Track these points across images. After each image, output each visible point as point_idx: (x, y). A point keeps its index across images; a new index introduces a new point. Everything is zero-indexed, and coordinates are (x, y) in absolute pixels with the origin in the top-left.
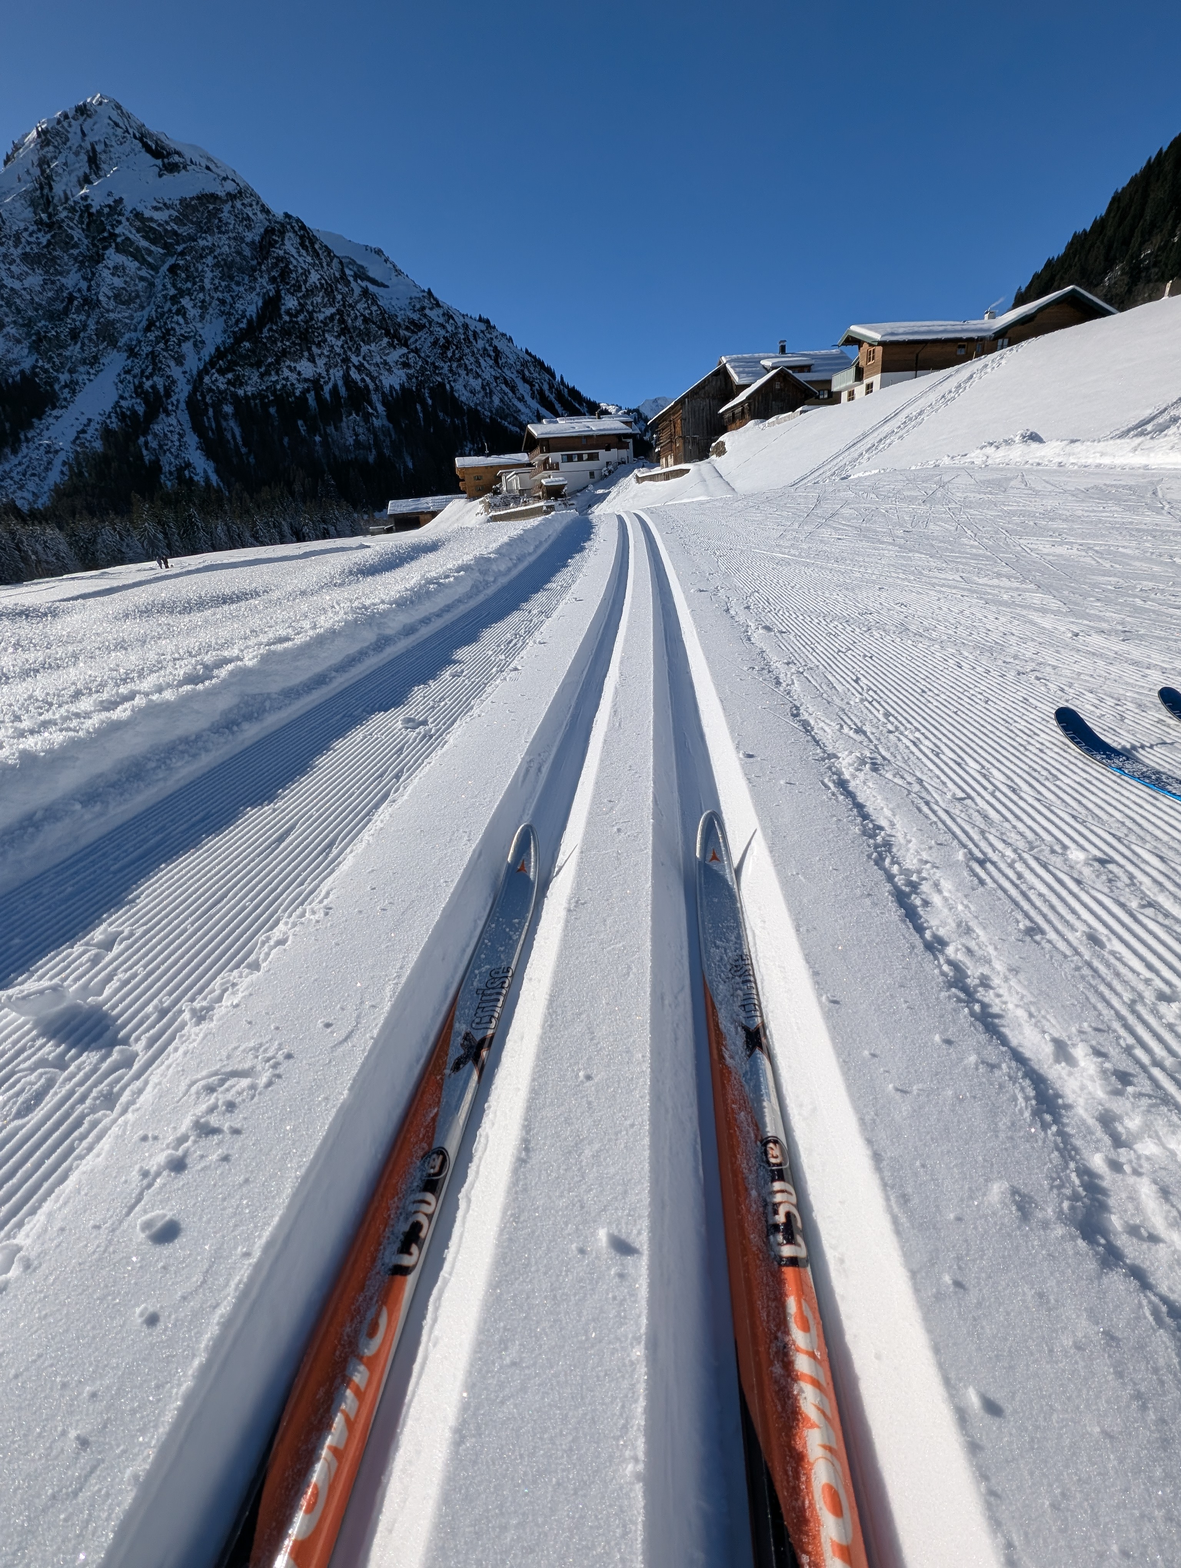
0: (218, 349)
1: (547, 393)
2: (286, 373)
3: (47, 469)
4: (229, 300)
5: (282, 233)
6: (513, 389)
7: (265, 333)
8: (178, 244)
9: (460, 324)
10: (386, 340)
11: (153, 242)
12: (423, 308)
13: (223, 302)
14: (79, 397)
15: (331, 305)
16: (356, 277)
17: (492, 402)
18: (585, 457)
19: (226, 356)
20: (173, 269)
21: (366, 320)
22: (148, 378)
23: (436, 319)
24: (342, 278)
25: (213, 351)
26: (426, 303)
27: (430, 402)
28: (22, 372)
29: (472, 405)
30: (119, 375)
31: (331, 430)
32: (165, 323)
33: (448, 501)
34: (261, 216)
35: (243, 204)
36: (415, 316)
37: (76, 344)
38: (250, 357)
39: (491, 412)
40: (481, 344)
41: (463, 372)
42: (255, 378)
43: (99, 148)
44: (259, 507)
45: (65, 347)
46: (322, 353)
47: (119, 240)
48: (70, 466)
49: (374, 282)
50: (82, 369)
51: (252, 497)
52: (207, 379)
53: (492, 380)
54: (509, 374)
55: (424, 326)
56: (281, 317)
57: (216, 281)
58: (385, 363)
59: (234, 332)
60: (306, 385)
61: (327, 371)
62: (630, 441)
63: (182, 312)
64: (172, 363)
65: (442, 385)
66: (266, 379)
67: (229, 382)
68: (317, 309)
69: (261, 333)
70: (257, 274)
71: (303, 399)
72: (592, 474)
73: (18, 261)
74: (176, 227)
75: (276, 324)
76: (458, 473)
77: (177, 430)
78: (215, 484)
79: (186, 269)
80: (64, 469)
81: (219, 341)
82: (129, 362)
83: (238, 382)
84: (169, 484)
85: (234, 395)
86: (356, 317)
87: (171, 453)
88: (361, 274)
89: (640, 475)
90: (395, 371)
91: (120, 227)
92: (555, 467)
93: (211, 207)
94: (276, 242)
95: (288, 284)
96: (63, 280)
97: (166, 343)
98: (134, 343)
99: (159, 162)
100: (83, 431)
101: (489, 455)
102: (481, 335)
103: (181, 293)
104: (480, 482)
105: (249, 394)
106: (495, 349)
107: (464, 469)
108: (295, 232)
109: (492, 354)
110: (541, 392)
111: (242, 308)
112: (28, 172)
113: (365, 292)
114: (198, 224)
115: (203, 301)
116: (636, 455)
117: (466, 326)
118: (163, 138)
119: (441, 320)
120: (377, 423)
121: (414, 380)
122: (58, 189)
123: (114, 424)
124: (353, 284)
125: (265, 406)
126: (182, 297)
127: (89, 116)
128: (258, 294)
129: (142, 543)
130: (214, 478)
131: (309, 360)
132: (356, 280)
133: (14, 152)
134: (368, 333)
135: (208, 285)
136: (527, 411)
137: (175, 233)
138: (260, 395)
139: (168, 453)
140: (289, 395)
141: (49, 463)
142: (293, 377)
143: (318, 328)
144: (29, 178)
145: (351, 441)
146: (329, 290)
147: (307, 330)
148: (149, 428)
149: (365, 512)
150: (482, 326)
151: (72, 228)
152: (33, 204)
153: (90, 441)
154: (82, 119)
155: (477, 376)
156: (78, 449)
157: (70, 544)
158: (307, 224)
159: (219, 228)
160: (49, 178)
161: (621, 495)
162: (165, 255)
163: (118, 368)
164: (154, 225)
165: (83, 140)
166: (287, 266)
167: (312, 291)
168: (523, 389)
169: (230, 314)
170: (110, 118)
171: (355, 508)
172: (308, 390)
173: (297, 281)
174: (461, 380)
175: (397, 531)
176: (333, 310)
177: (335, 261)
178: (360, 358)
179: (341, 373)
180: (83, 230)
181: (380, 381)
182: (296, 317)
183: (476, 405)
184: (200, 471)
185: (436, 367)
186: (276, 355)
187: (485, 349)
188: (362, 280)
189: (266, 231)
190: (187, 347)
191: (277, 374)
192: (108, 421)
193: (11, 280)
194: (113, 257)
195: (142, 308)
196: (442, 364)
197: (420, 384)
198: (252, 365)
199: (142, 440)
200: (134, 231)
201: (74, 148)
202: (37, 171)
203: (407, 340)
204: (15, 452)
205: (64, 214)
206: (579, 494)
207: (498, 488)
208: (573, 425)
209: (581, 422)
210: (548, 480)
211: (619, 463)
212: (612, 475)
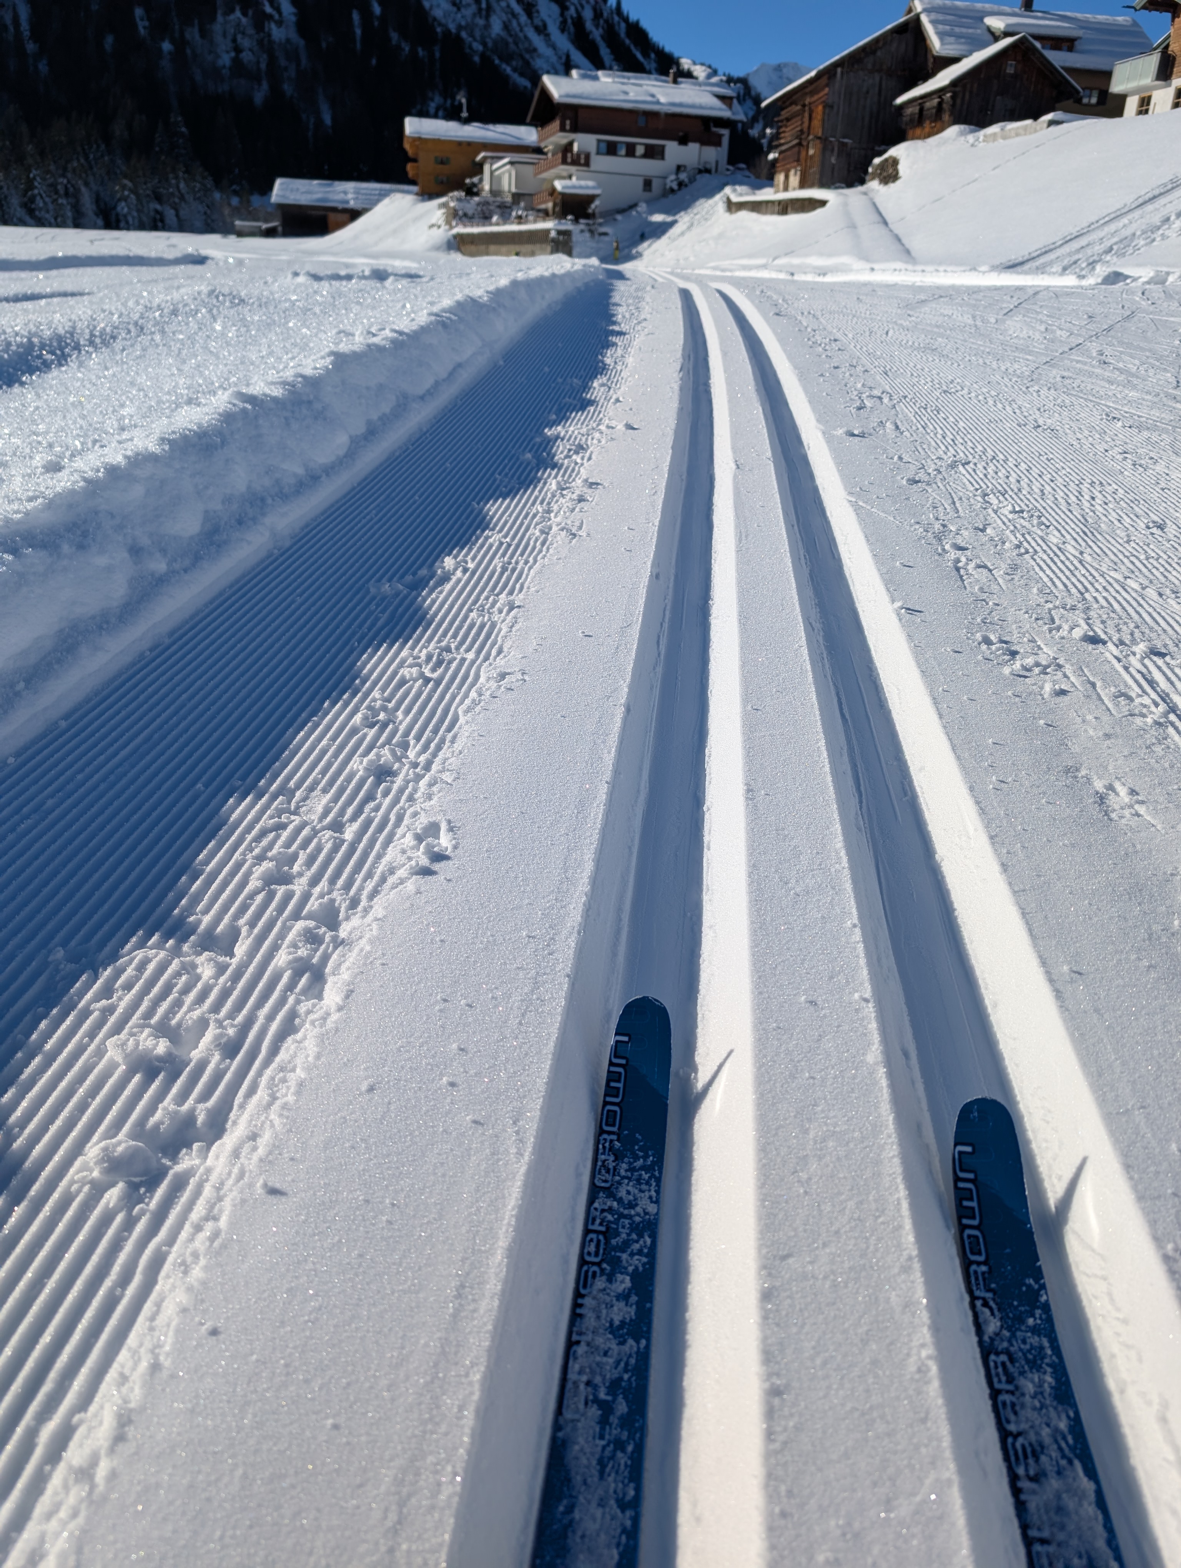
1: (589, 25)
17: (487, 26)
18: (640, 150)
27: (377, 9)
29: (452, 27)
31: (193, 33)
33: (383, 195)
39: (484, 44)
44: (43, 154)
51: (33, 135)
62: (725, 132)
72: (648, 184)
76: (407, 146)
89: (735, 199)
92: (582, 161)
101: (466, 121)
104: (445, 169)
107: (420, 141)
110: (579, 22)
116: (733, 159)
149: (236, 193)
161: (695, 231)
171: (218, 184)
175: (285, 234)
183: (460, 27)
206: (619, 217)
207: (474, 185)
208: (625, 88)
209: (640, 85)
210: (567, 182)
211: (700, 171)
212: (684, 190)
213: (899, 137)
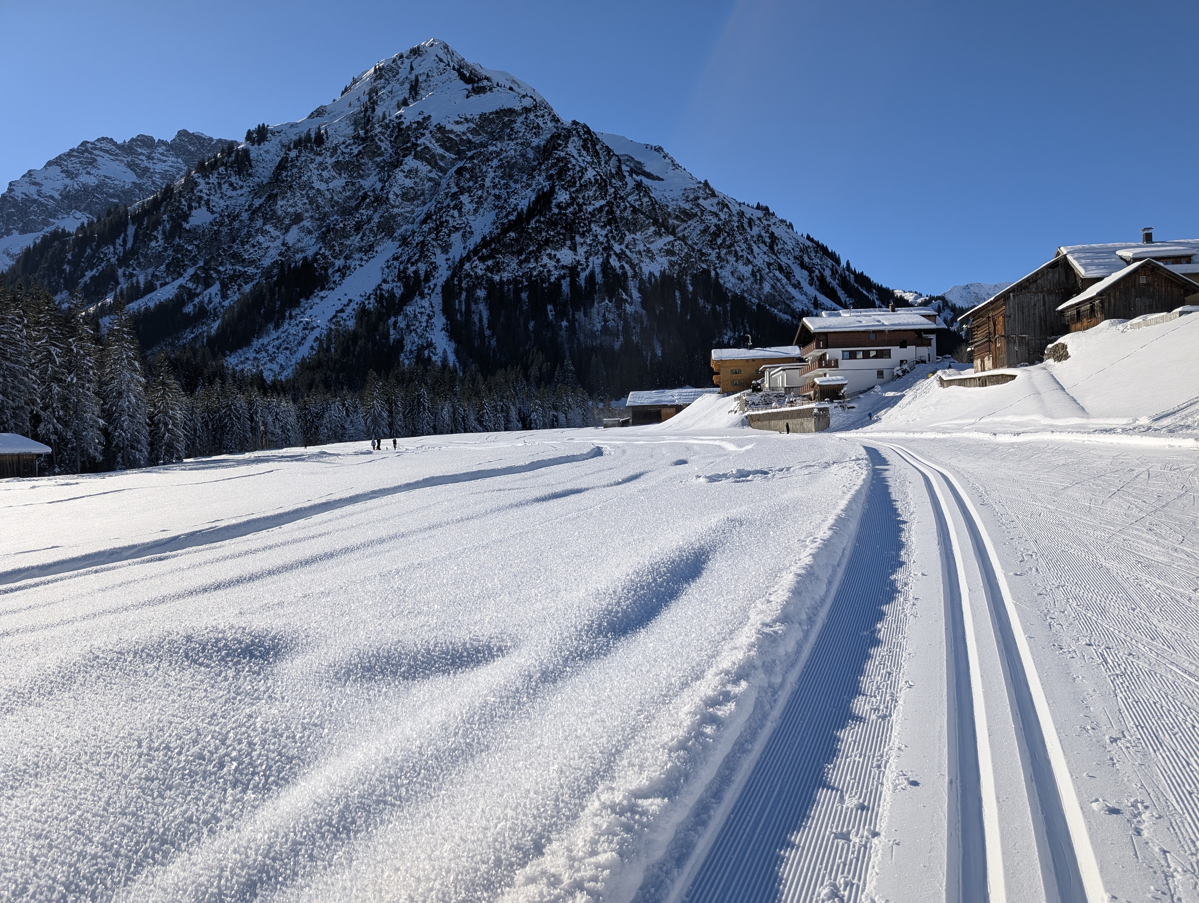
0: (484, 239)
1: (829, 279)
2: (545, 260)
3: (300, 344)
4: (504, 195)
5: (567, 138)
6: (788, 275)
7: (533, 224)
8: (469, 150)
9: (735, 212)
10: (652, 229)
11: (447, 149)
12: (697, 198)
13: (498, 197)
14: (347, 279)
15: (602, 198)
16: (631, 172)
17: (761, 288)
18: (873, 354)
19: (490, 245)
20: (460, 172)
21: (635, 211)
22: (412, 264)
23: (709, 208)
24: (617, 174)
25: (479, 240)
26: (701, 194)
27: (691, 288)
28: (305, 259)
29: (738, 292)
30: (388, 261)
31: (580, 315)
32: (441, 217)
33: (700, 395)
34: (550, 125)
35: (536, 116)
36: (687, 206)
37: (357, 235)
38: (513, 245)
39: (759, 299)
40: (755, 231)
41: (732, 259)
42: (514, 265)
43: (421, 79)
44: (490, 390)
45: (347, 237)
46: (585, 242)
47: (419, 149)
48: (321, 342)
49: (649, 176)
50: (357, 256)
51: (485, 380)
52: (467, 266)
53: (764, 266)
54: (784, 260)
55: (696, 215)
56: (550, 209)
57: (497, 180)
58: (649, 251)
59: (503, 224)
60: (562, 272)
61: (587, 259)
62: (933, 337)
63: (459, 207)
64: (438, 251)
65: (706, 272)
66: (523, 266)
67: (488, 269)
68: (587, 201)
69: (528, 224)
70: (535, 173)
71: (557, 285)
72: (880, 373)
73: (330, 167)
74: (471, 137)
75: (545, 217)
76: (713, 365)
77: (428, 312)
78: (451, 364)
79: (472, 169)
80: (315, 345)
81: (486, 231)
82: (400, 250)
83: (497, 268)
84: (407, 362)
85: (490, 281)
86: (625, 208)
87: (416, 333)
88: (638, 169)
89: (945, 378)
90: (657, 258)
91: (423, 138)
92: (834, 364)
93: (506, 119)
94: (560, 145)
95: (563, 180)
96: (363, 182)
97: (437, 234)
98: (408, 234)
99: (470, 87)
100: (342, 311)
101: (751, 348)
102: (757, 222)
103: (462, 191)
104: (738, 377)
105: (505, 279)
106: (772, 236)
107: (721, 362)
108: (579, 136)
109: (768, 240)
110: (822, 279)
111: (515, 202)
112: (359, 99)
113: (639, 186)
114: (491, 134)
115: (480, 197)
116: (940, 352)
117: (741, 214)
118: (477, 68)
119: (715, 209)
120: (629, 309)
121: (676, 267)
122: (379, 111)
123: (371, 305)
124: (628, 179)
125: (518, 292)
126: (462, 194)
127: (420, 55)
128: (533, 190)
129: (366, 421)
130: (452, 358)
131: (570, 248)
132: (631, 175)
133: (352, 84)
134: (635, 223)
135: (488, 183)
136: (803, 298)
137: (469, 141)
138: (515, 281)
139: (413, 334)
140: (543, 281)
141: (304, 338)
142: (551, 264)
143: (585, 219)
144: (358, 104)
145: (599, 327)
146: (602, 185)
147: (573, 221)
148: (402, 310)
149: (602, 400)
150: (760, 214)
151: (382, 141)
152: (356, 123)
153: (345, 320)
154: (413, 57)
155: (748, 262)
156: (333, 327)
157: (299, 417)
158: (592, 130)
159: (509, 135)
160: (374, 103)
161: (918, 400)
162: (455, 159)
163: (389, 255)
164: (452, 136)
165: (410, 73)
166: (566, 165)
167: (585, 186)
168: (801, 275)
169: (502, 208)
170: (437, 56)
171: (591, 396)
172: (564, 277)
173: (573, 178)
174: (729, 268)
175: (634, 424)
176: (603, 202)
177: (614, 159)
178: (623, 247)
179: (601, 260)
180: (391, 142)
181: (640, 268)
182: (566, 209)
183: (743, 291)
184: (440, 351)
185: (703, 254)
186: (539, 244)
187: (760, 236)
188: (638, 174)
189: (553, 137)
190: (456, 237)
191: (537, 261)
192: (366, 302)
193: (319, 183)
194: (410, 162)
195: (424, 203)
196: (710, 251)
197: (683, 271)
198: (513, 253)
199: (393, 319)
200: (433, 141)
201: (401, 80)
202: (366, 98)
203: (674, 228)
204: (277, 327)
205: (379, 130)
206: (861, 396)
207: (759, 384)
208: (859, 319)
209: (870, 316)
210: (824, 378)
211: (917, 362)
212: (907, 375)
213: (1066, 330)
